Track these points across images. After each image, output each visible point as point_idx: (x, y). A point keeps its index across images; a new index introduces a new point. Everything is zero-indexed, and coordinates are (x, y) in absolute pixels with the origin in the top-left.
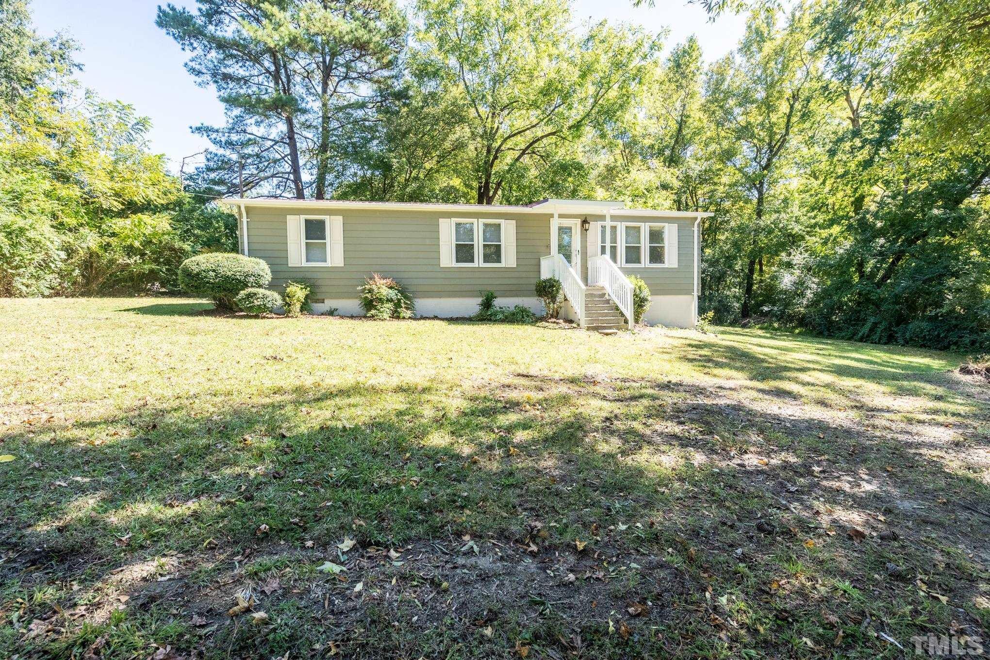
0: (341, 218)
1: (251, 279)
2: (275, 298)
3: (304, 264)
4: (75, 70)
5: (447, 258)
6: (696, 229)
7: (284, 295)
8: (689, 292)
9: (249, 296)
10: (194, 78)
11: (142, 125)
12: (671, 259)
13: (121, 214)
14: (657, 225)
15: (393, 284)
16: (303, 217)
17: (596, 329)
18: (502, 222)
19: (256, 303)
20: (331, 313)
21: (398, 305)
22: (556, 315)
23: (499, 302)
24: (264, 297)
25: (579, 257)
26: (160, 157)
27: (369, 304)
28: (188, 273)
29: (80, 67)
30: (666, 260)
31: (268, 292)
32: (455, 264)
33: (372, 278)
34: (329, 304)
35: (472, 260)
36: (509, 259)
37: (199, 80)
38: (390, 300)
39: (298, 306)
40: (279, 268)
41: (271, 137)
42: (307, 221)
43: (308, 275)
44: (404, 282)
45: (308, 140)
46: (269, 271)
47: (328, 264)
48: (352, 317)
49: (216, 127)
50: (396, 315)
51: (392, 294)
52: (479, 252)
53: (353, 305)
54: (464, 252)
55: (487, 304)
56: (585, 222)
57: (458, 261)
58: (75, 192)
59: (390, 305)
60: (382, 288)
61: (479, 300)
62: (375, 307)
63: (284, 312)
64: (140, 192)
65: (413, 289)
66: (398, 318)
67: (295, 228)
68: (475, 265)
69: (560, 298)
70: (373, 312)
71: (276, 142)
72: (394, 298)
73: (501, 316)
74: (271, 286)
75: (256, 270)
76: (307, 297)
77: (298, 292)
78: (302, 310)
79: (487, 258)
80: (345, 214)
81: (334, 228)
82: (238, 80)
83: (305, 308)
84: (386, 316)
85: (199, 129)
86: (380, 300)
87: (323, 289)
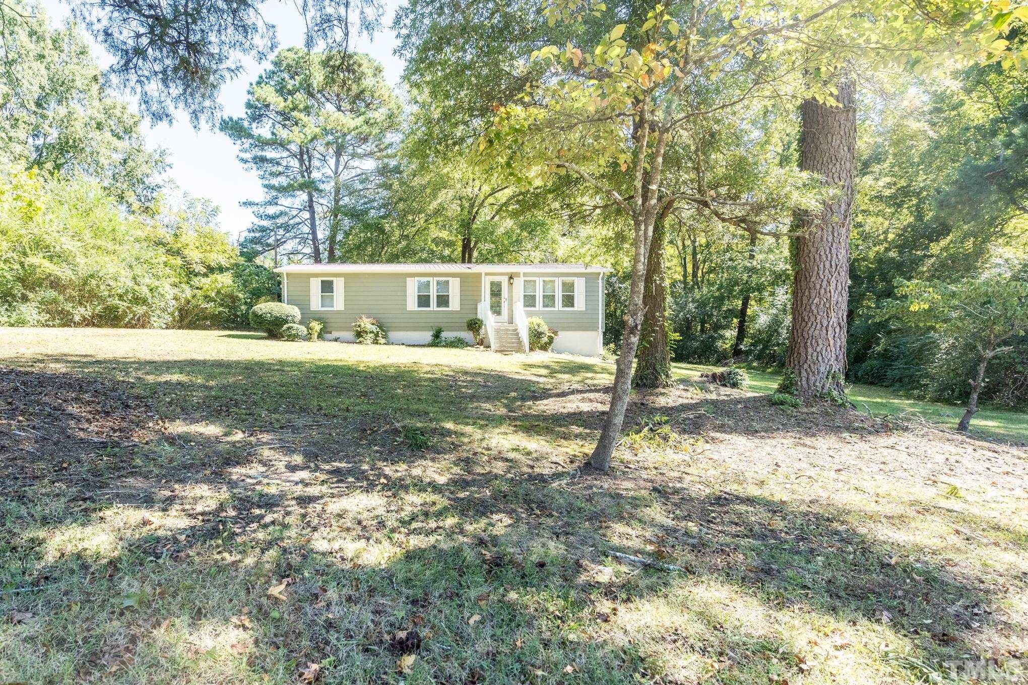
0: (343, 279)
1: (290, 318)
2: (303, 330)
3: (320, 309)
4: (167, 168)
5: (412, 304)
6: (600, 281)
7: (309, 328)
8: (595, 329)
9: (289, 328)
10: (243, 165)
11: (215, 212)
12: (580, 304)
13: (205, 275)
14: (568, 279)
15: (374, 322)
16: (320, 279)
17: (501, 351)
18: (450, 279)
19: (293, 332)
20: (336, 340)
21: (377, 335)
22: (481, 343)
23: (444, 335)
24: (297, 329)
25: (506, 303)
26: (227, 234)
27: (359, 334)
28: (255, 315)
29: (170, 166)
30: (576, 305)
31: (299, 326)
32: (417, 309)
33: (361, 318)
34: (335, 334)
35: (429, 306)
36: (455, 304)
37: (246, 166)
38: (372, 332)
39: (316, 335)
40: (304, 311)
41: (295, 206)
42: (322, 281)
43: (322, 316)
44: (383, 321)
45: (323, 205)
46: (299, 313)
47: (335, 309)
48: (348, 342)
49: (256, 202)
50: (376, 342)
51: (374, 328)
52: (433, 301)
53: (350, 335)
54: (424, 301)
55: (437, 335)
56: (511, 278)
57: (419, 306)
58: (179, 261)
59: (372, 335)
60: (367, 324)
61: (431, 333)
62: (362, 336)
63: (308, 338)
64: (215, 258)
65: (388, 325)
66: (377, 343)
67: (315, 286)
68: (431, 309)
69: (482, 331)
70: (361, 339)
71: (301, 210)
72: (375, 331)
73: (444, 343)
74: (301, 323)
75: (293, 313)
76: (321, 329)
77: (317, 326)
78: (318, 337)
79: (439, 305)
80: (346, 276)
81: (339, 285)
82: (271, 161)
83: (320, 337)
84: (369, 342)
85: (244, 203)
86: (366, 332)
87: (331, 325)
